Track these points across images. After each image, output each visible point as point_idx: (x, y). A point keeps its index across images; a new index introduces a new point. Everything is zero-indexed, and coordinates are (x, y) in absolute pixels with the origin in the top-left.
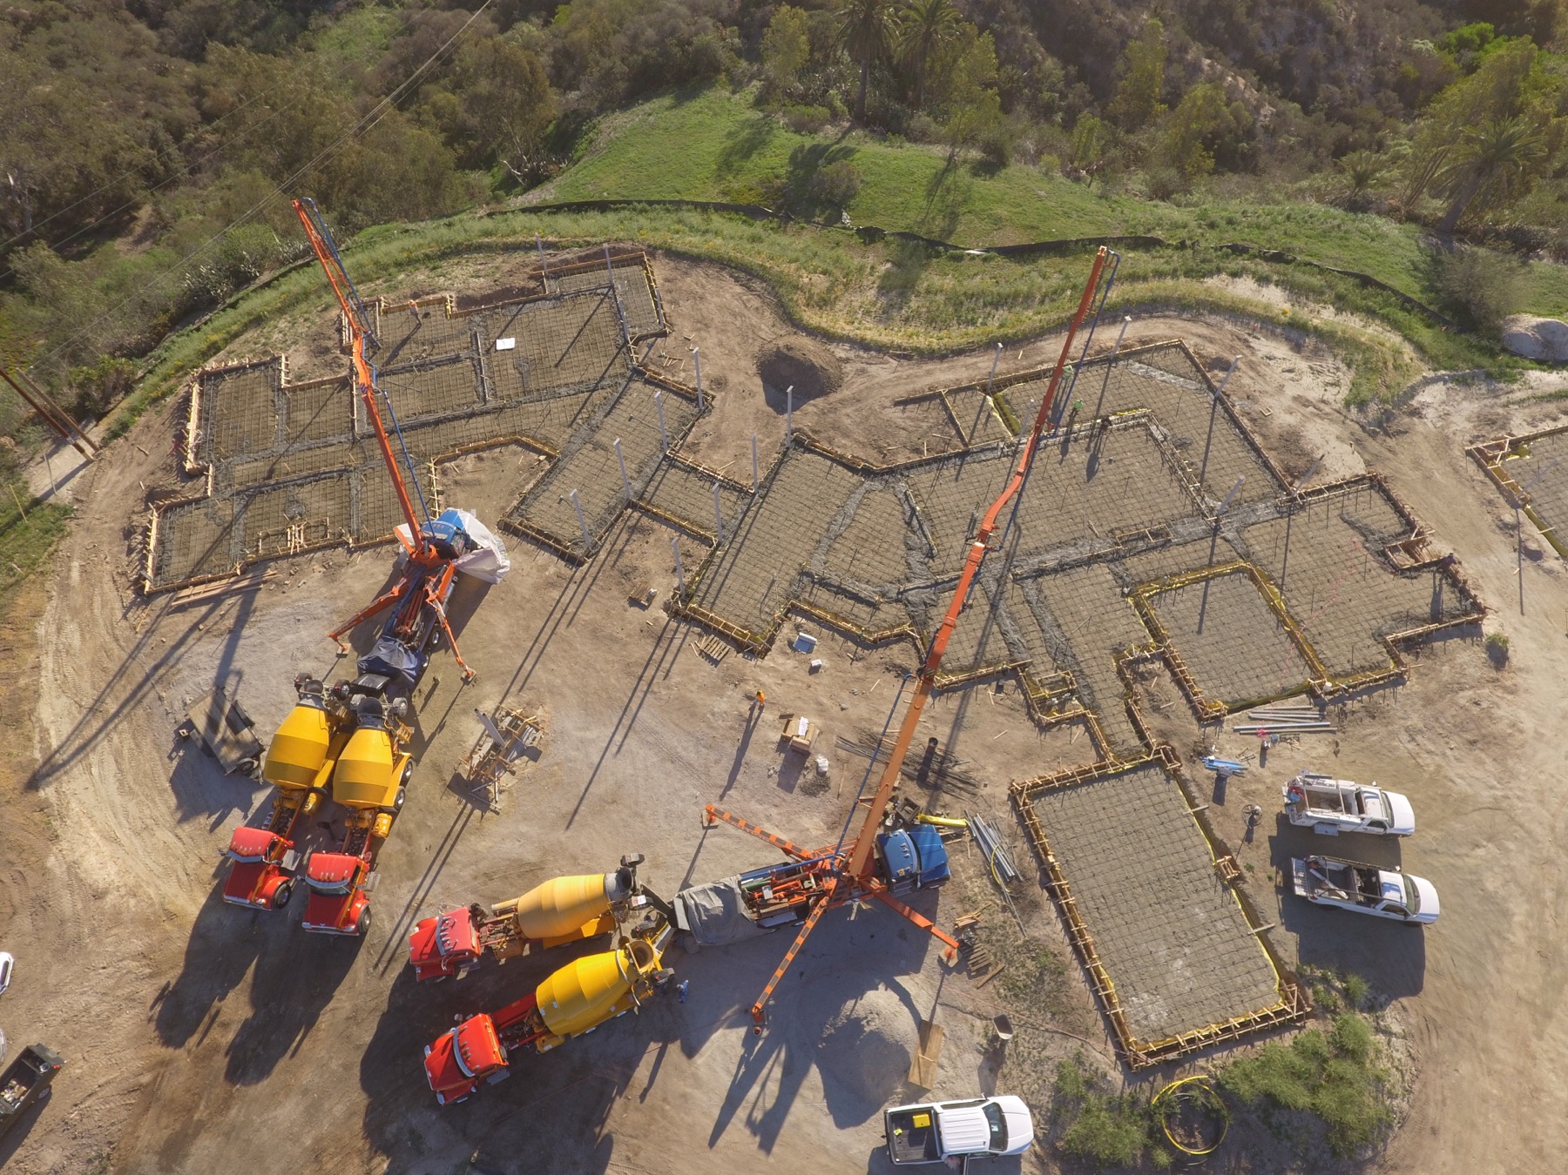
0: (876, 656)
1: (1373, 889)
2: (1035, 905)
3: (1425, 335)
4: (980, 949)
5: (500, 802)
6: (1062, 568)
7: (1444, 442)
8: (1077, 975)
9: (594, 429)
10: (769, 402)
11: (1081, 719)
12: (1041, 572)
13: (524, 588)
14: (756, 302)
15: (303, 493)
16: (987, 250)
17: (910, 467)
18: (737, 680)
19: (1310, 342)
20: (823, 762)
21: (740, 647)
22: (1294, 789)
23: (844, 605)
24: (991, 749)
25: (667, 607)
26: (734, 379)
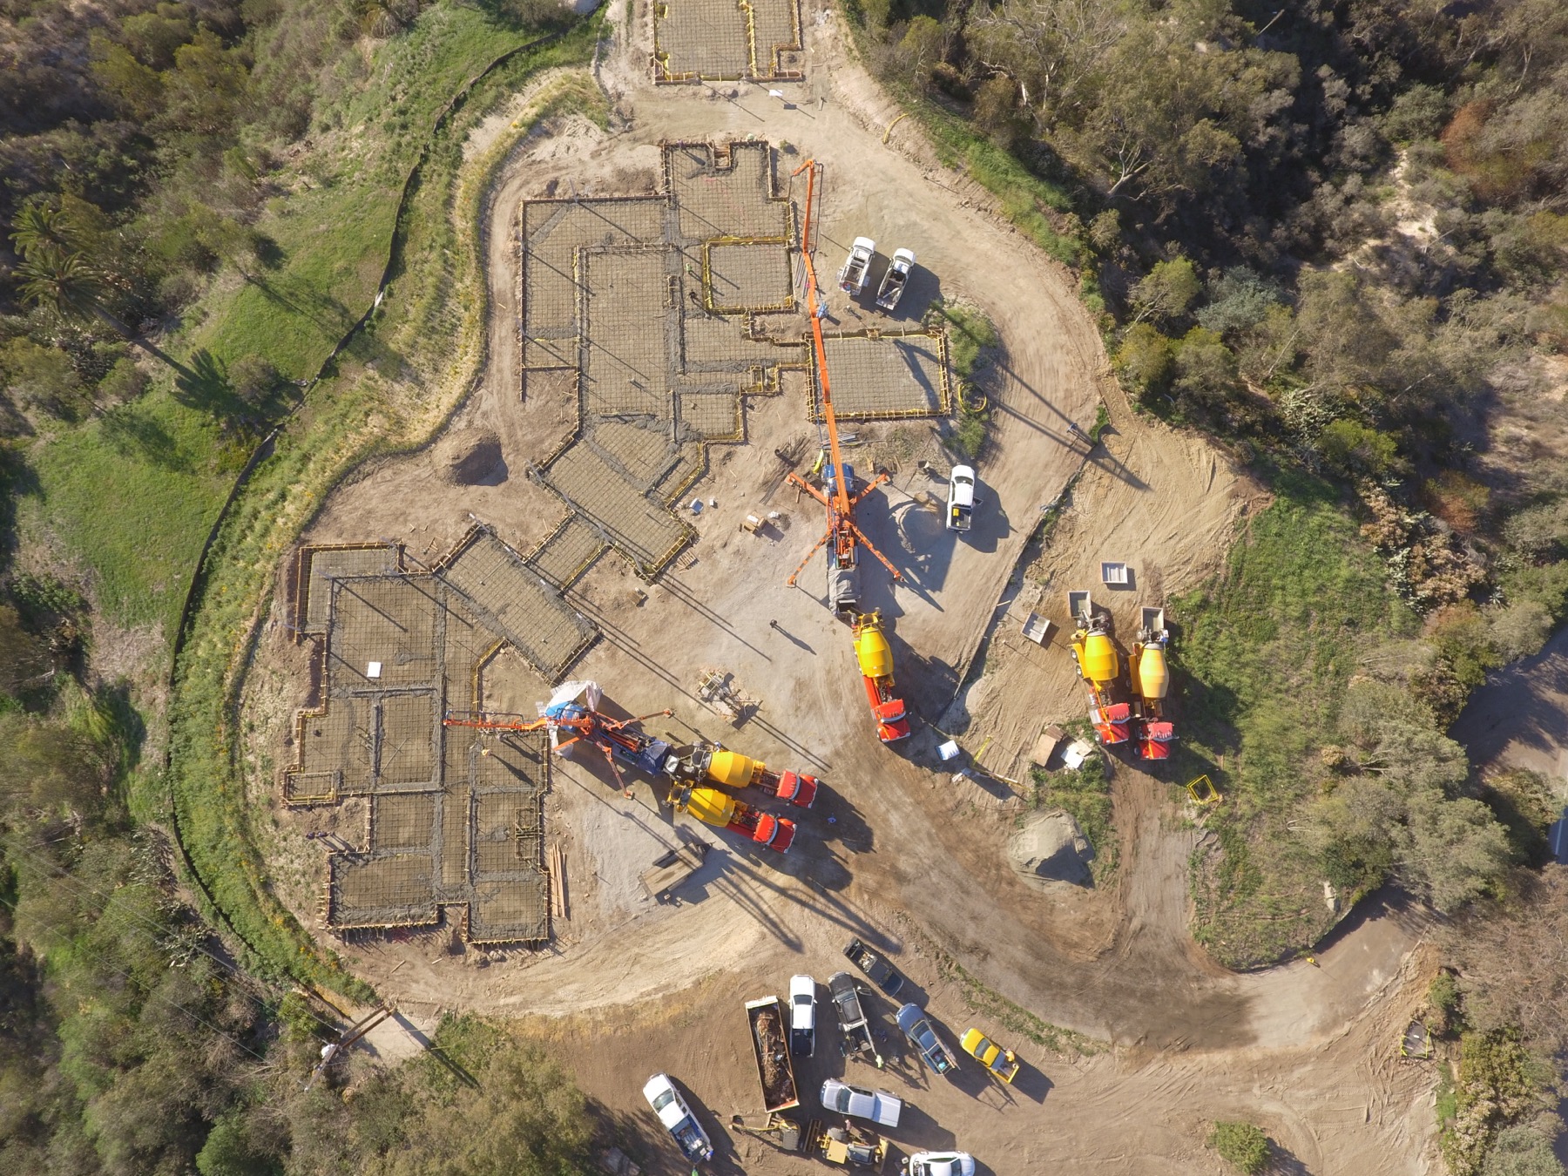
0: (714, 468)
1: (898, 275)
2: (872, 430)
3: (557, 53)
4: (885, 464)
5: (756, 700)
6: (683, 344)
7: (643, 91)
8: (907, 423)
9: (485, 611)
10: (495, 483)
11: (781, 370)
12: (683, 357)
13: (613, 673)
14: (388, 473)
15: (485, 829)
16: (381, 289)
17: (581, 409)
18: (710, 552)
19: (545, 124)
20: (773, 514)
21: (688, 545)
22: (844, 285)
23: (675, 477)
24: (786, 424)
25: (649, 584)
26: (466, 503)
